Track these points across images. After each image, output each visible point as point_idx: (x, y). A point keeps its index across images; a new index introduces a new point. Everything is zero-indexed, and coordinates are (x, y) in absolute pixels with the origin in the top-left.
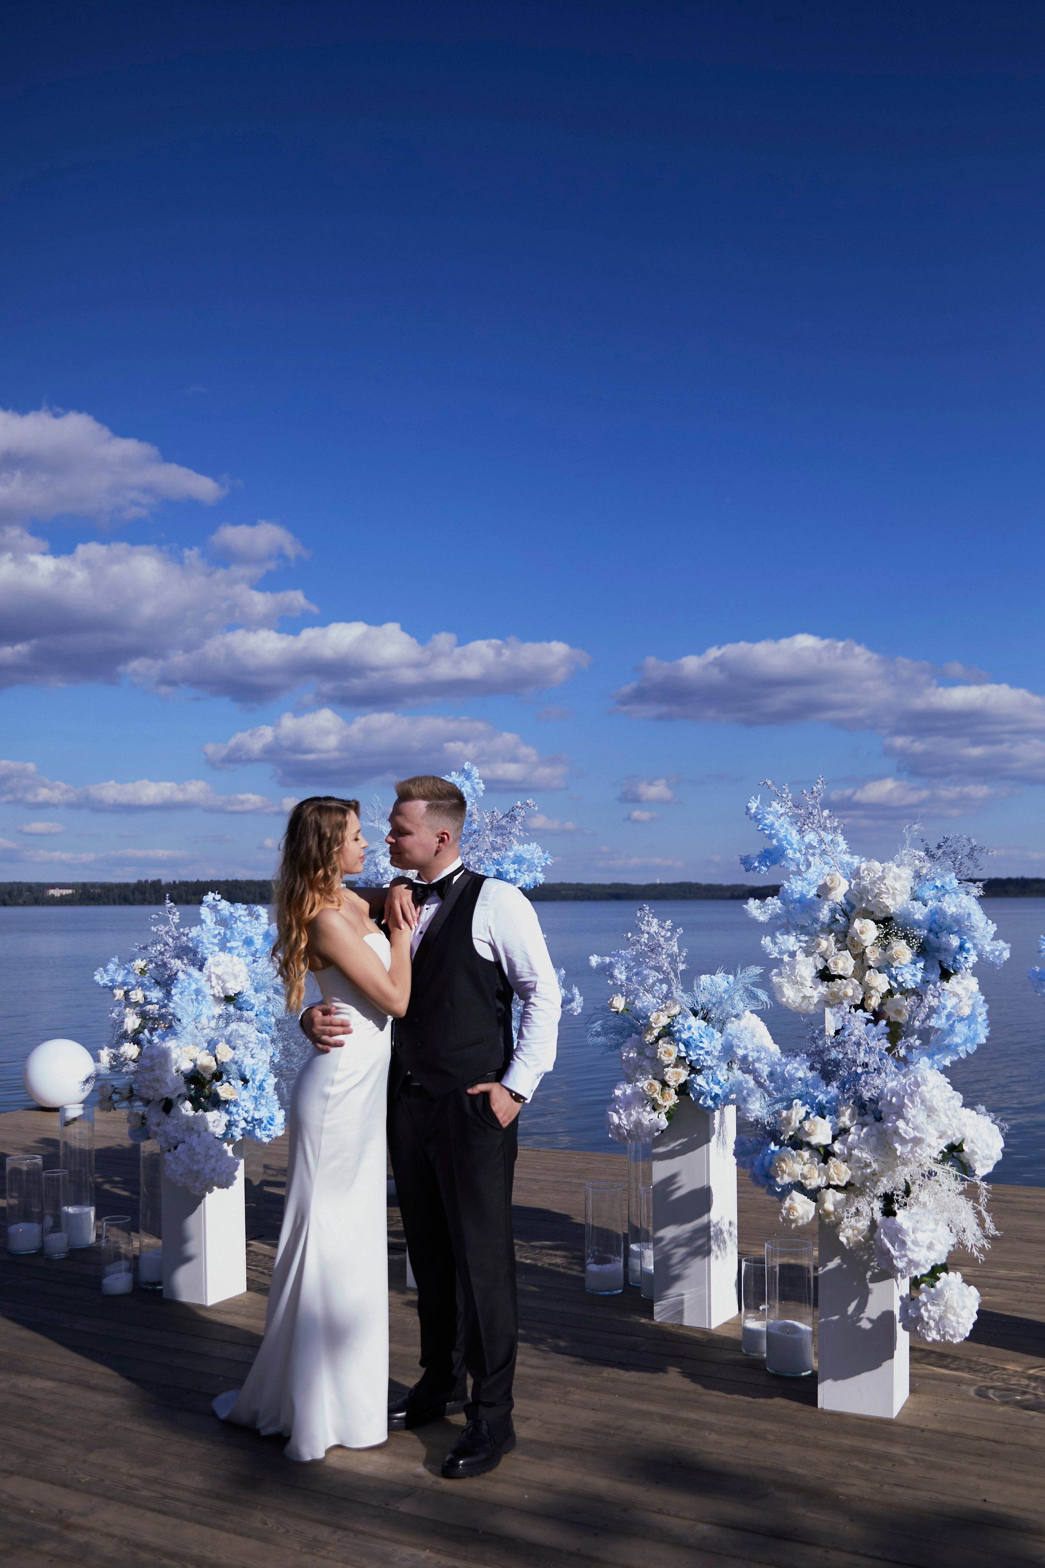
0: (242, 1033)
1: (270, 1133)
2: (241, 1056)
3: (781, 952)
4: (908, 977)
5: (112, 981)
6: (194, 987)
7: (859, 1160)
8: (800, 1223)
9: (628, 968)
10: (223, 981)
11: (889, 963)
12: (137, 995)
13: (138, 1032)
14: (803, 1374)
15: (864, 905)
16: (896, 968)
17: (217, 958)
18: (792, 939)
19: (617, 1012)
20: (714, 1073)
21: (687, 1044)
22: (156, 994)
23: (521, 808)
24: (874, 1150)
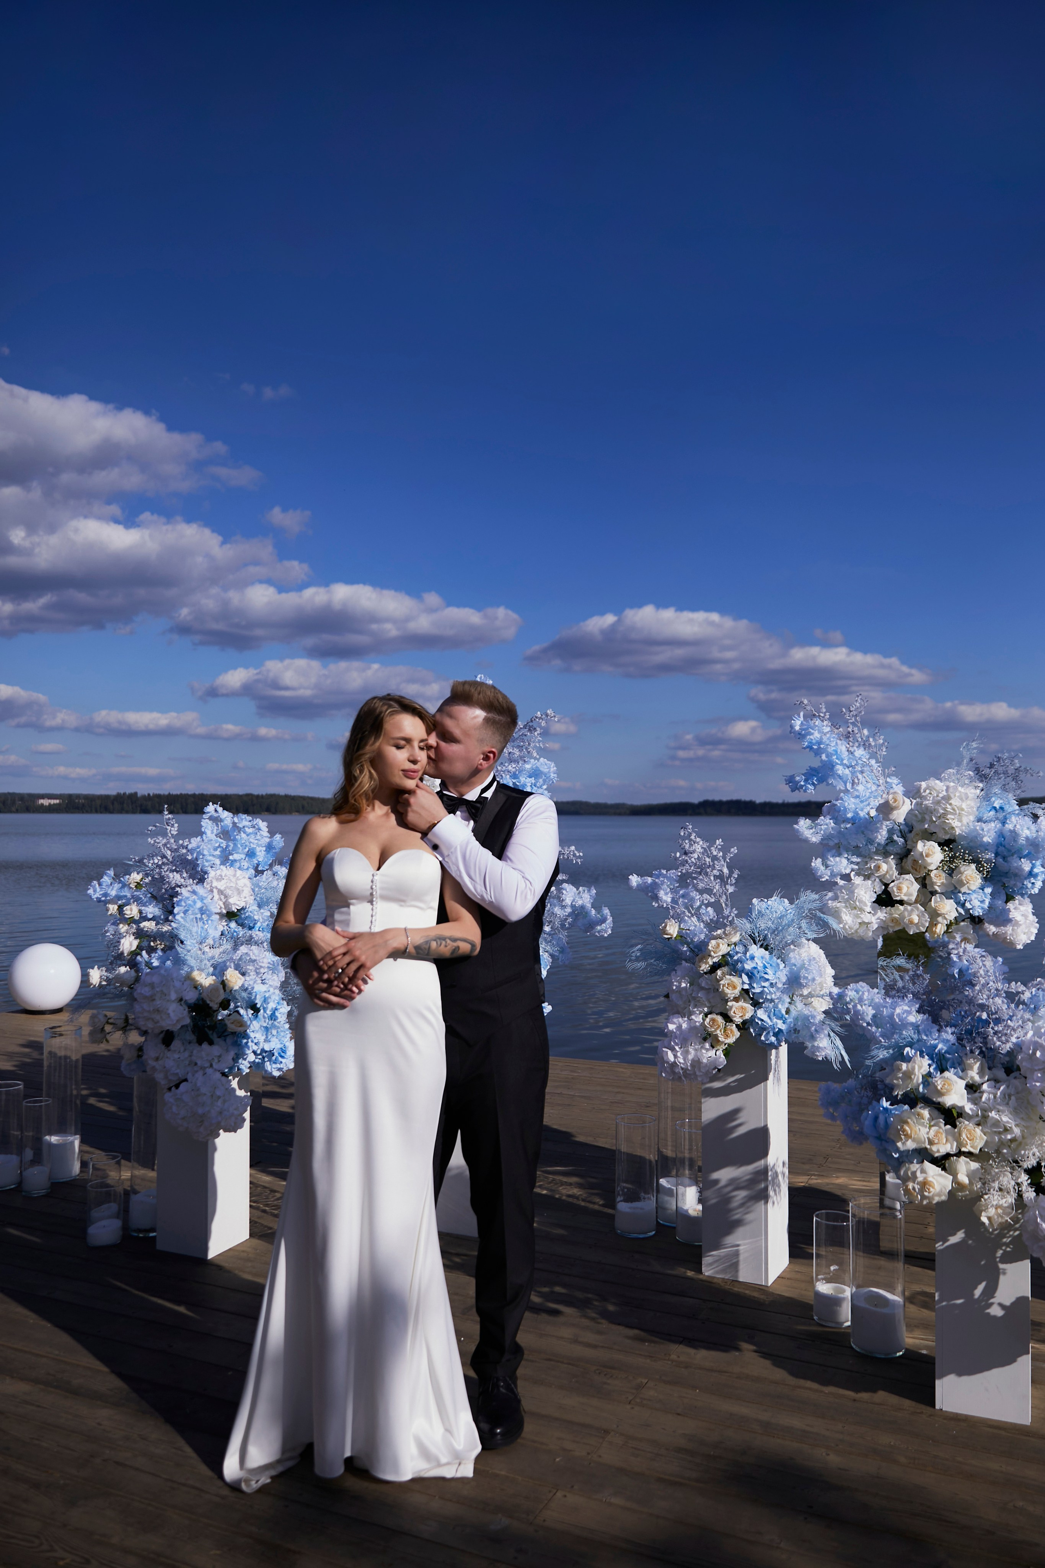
0: (253, 958)
1: (282, 1066)
2: (251, 983)
3: (833, 875)
4: (976, 903)
5: (105, 895)
6: (199, 905)
7: (997, 1123)
8: (936, 1199)
9: (673, 891)
10: (226, 897)
11: (956, 888)
12: (132, 911)
13: (135, 953)
15: (926, 826)
16: (964, 893)
17: (218, 872)
18: (845, 861)
19: (670, 938)
20: (776, 1007)
21: (751, 976)
22: (152, 910)
23: (540, 718)
24: (1016, 1112)
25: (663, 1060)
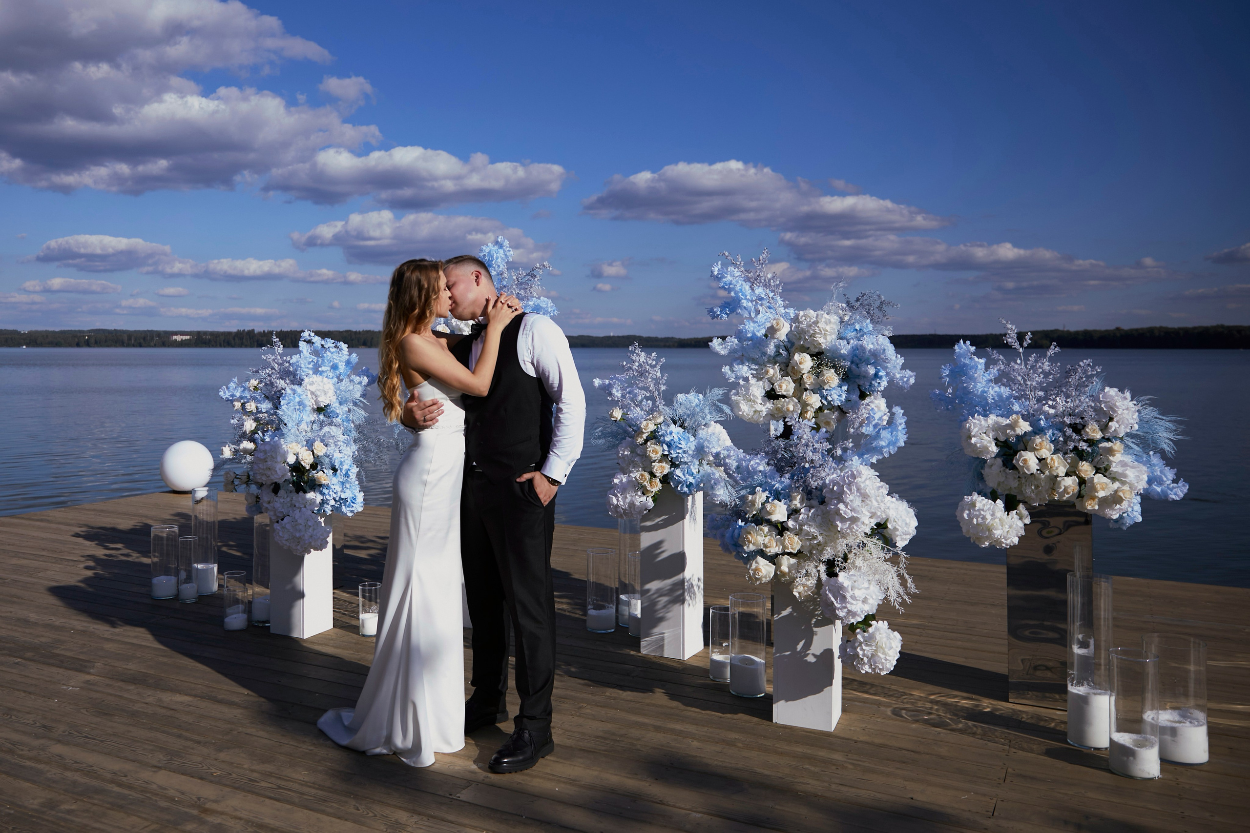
0: (332, 434)
1: (353, 509)
2: (332, 451)
3: (737, 378)
4: (835, 397)
5: (232, 396)
6: (297, 399)
7: (808, 533)
8: (764, 580)
9: (623, 389)
10: (316, 396)
11: (821, 386)
12: (251, 406)
13: (254, 432)
14: (759, 696)
15: (802, 342)
16: (827, 390)
17: (311, 379)
18: (745, 368)
19: (616, 421)
20: (689, 467)
21: (669, 445)
22: (266, 406)
23: (539, 268)
24: (820, 526)
25: (609, 503)
